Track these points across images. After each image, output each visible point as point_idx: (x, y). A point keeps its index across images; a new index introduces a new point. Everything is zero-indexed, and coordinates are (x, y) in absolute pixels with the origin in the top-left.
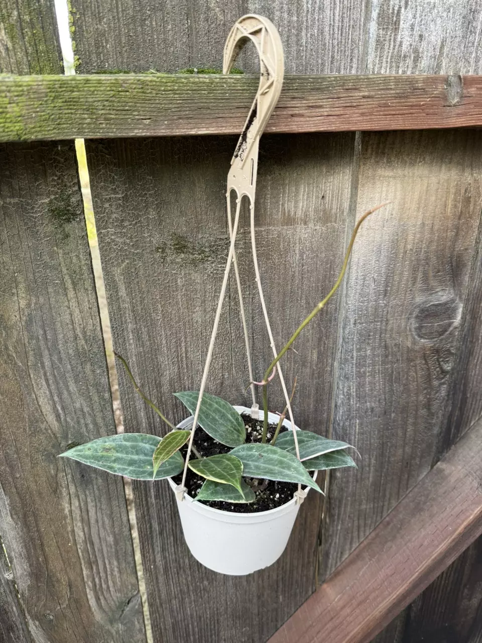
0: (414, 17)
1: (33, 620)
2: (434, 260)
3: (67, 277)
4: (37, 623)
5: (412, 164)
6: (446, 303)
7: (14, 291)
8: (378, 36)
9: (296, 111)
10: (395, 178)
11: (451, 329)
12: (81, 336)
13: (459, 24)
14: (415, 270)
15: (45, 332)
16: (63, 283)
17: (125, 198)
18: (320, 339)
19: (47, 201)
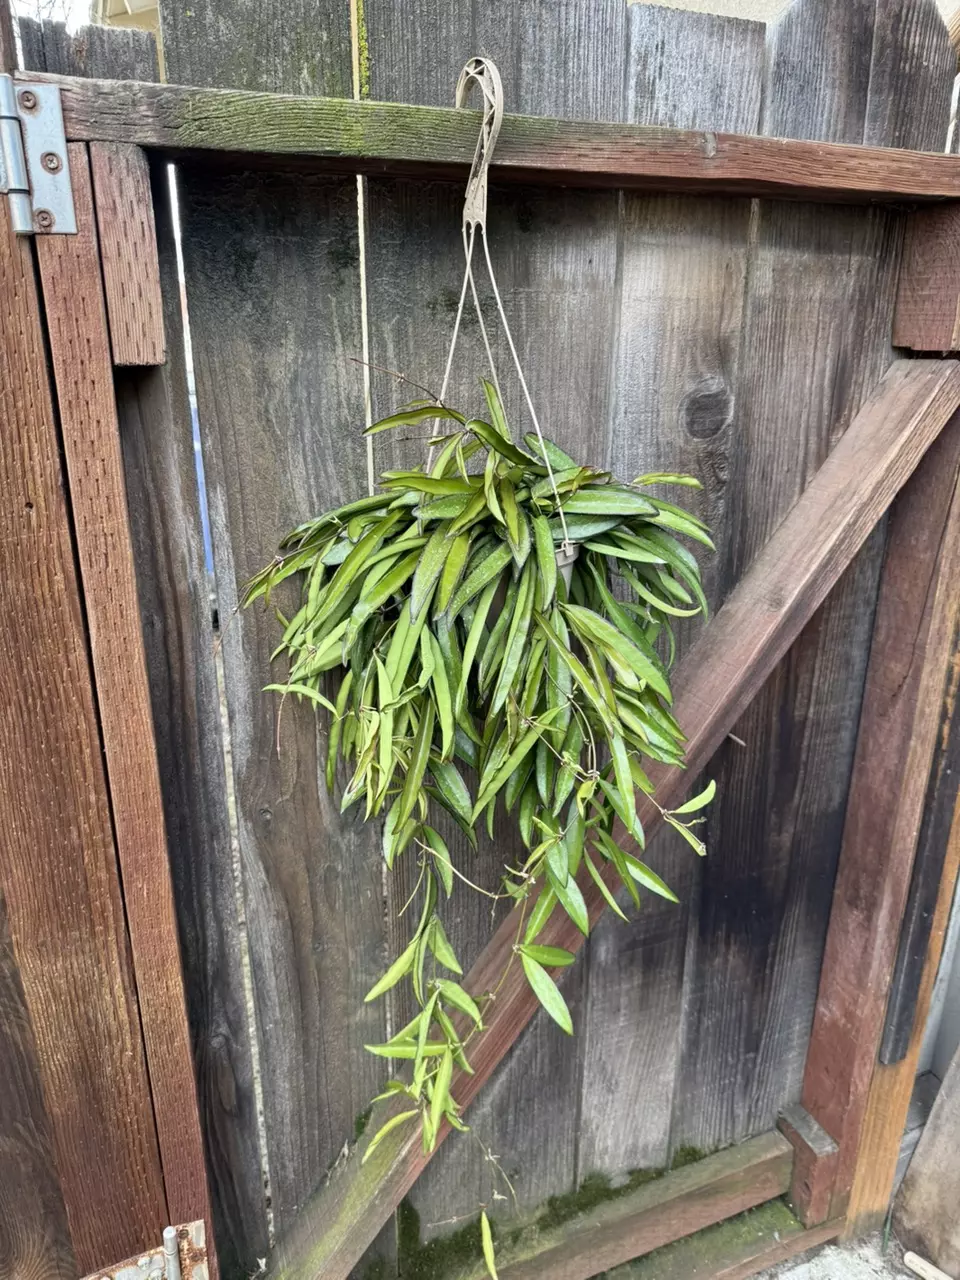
0: (668, 87)
1: (246, 820)
2: (701, 341)
3: (337, 331)
4: (250, 825)
5: (674, 232)
6: (716, 395)
7: (283, 341)
8: (637, 102)
9: (583, 152)
10: (658, 246)
11: (724, 427)
12: (344, 403)
13: (708, 96)
14: (682, 354)
15: (309, 393)
16: (333, 337)
17: (402, 245)
18: (590, 431)
19: (327, 242)
